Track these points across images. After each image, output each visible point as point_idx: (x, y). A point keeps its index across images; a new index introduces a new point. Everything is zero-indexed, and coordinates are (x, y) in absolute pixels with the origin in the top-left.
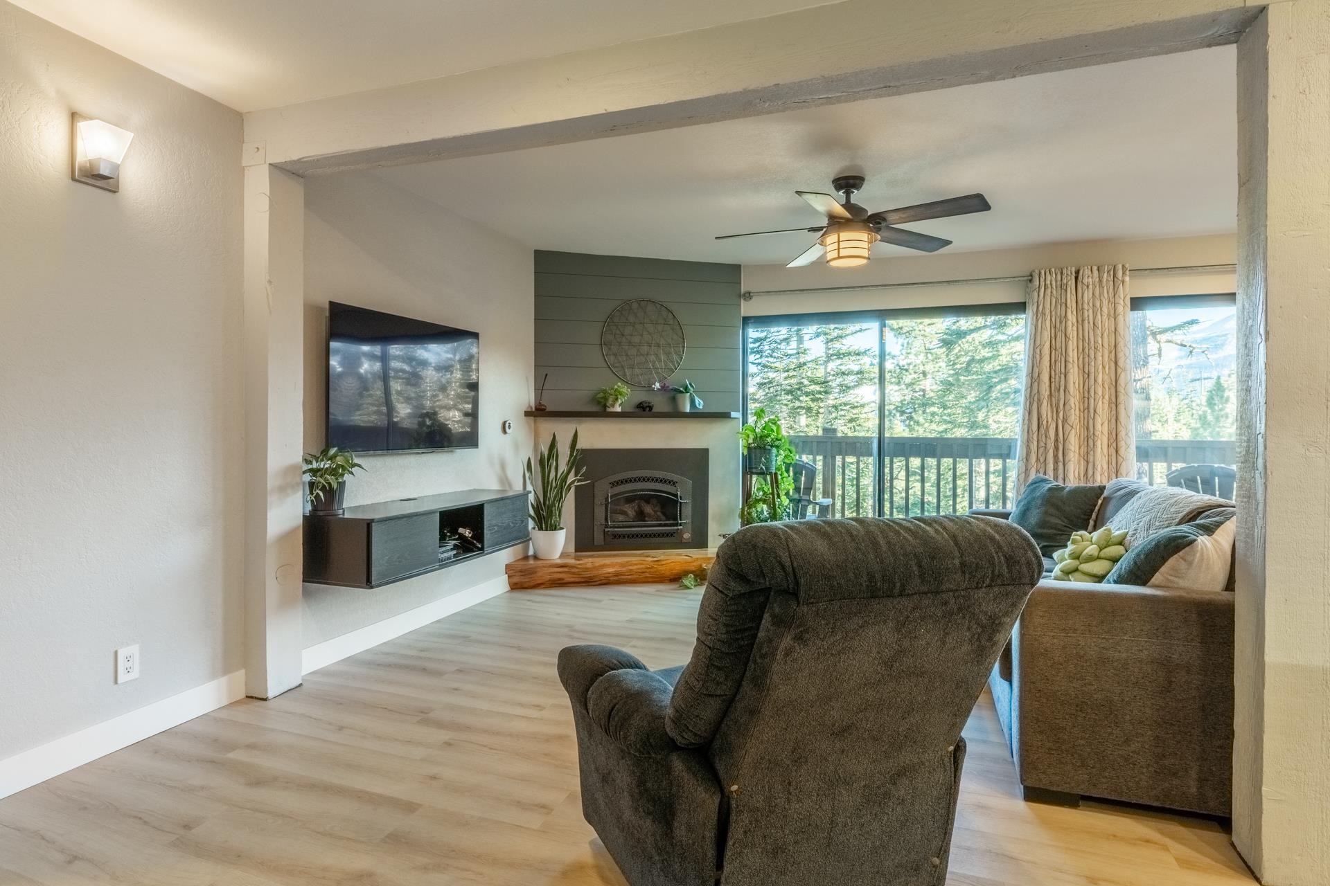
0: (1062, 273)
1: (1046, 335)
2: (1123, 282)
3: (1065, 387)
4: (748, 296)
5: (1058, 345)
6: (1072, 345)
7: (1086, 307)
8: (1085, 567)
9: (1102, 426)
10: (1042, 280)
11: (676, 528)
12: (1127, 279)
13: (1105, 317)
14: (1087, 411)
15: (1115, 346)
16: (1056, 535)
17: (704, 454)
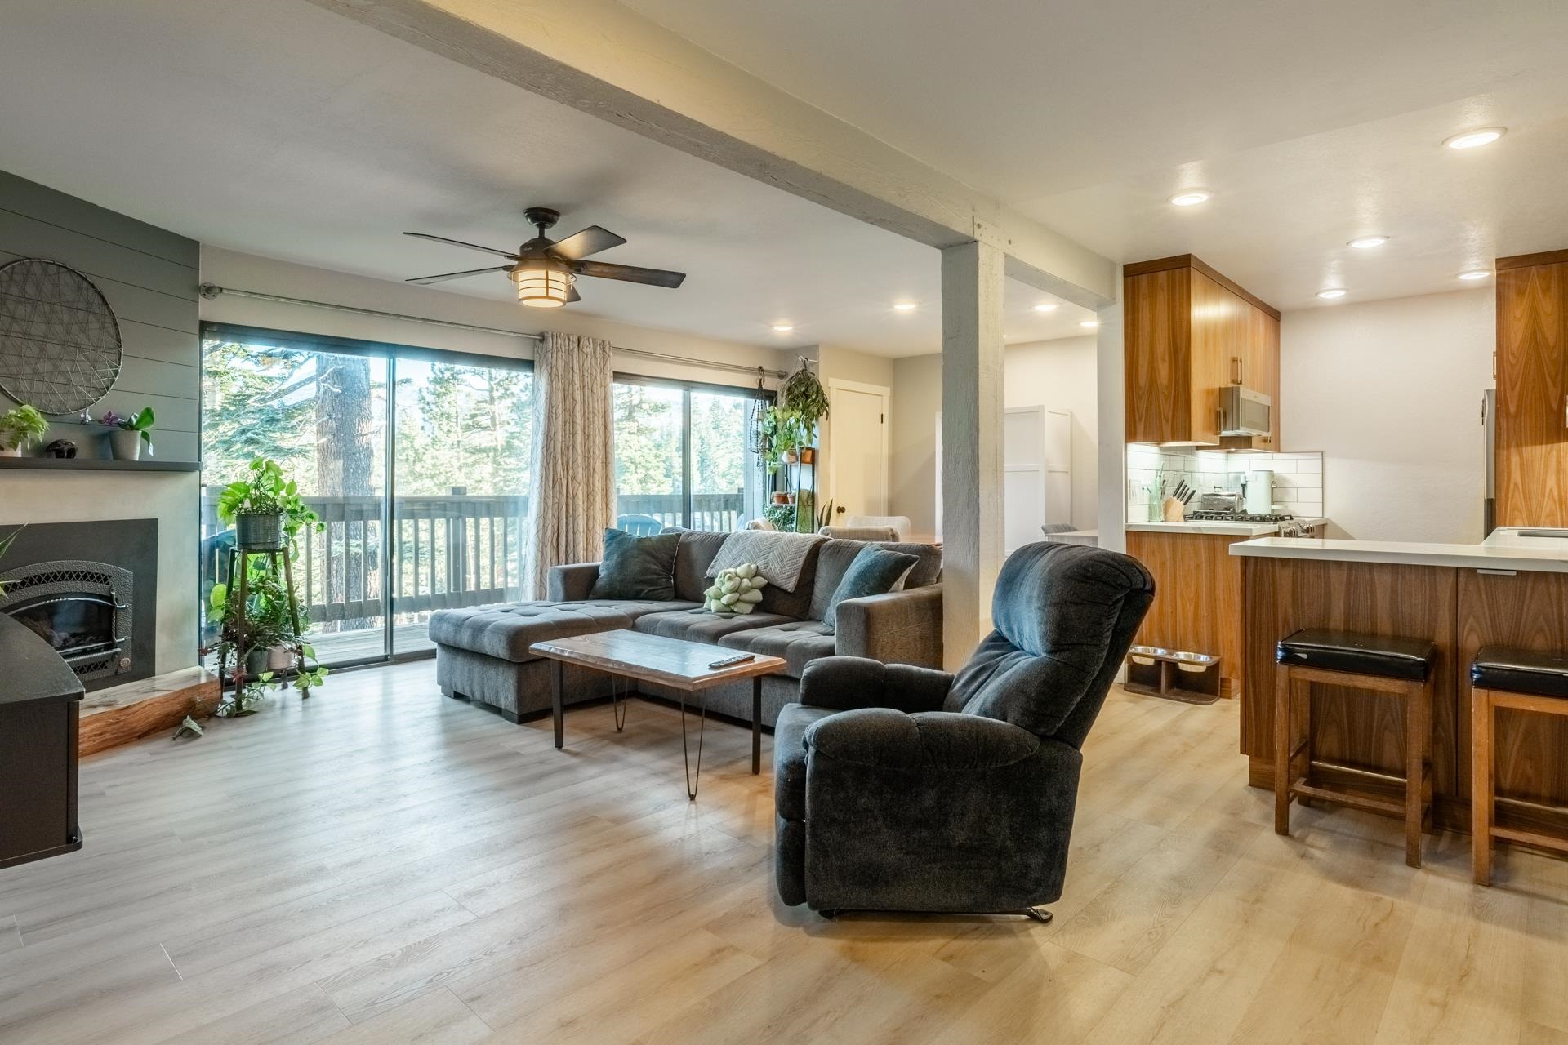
0: (569, 339)
1: (560, 395)
2: (609, 356)
3: (573, 447)
4: (209, 290)
5: (568, 407)
6: (578, 407)
7: (586, 374)
8: (746, 597)
9: (598, 485)
10: (555, 342)
11: (110, 652)
12: (611, 354)
13: (599, 385)
14: (589, 470)
15: (605, 412)
16: (657, 579)
17: (150, 527)
